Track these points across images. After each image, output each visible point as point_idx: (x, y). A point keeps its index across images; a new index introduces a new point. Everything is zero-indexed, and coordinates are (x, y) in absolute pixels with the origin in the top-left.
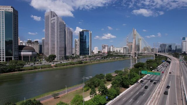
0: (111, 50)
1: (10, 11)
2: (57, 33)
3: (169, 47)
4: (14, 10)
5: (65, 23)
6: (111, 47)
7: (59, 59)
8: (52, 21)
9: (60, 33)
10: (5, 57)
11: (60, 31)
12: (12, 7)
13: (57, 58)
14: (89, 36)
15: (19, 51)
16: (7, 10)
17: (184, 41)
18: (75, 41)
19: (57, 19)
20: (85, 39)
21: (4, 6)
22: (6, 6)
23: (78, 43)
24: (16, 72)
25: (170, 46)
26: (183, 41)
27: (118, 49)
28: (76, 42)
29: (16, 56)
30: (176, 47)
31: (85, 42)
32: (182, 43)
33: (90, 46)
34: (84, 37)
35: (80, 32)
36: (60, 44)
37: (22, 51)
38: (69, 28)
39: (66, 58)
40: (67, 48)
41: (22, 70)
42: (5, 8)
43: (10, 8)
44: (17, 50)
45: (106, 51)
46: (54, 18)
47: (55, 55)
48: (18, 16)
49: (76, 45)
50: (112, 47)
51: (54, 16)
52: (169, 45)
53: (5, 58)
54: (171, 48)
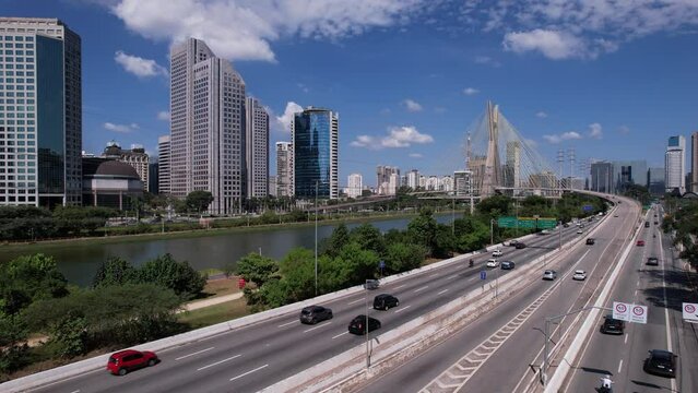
0: (412, 184)
1: (54, 35)
2: (216, 118)
3: (623, 173)
4: (67, 32)
5: (243, 83)
6: (412, 176)
7: (222, 207)
8: (198, 74)
9: (225, 115)
10: (36, 195)
11: (225, 110)
12: (59, 23)
13: (217, 203)
14: (328, 131)
15: (84, 178)
16: (45, 33)
17: (675, 148)
18: (277, 149)
19: (217, 66)
20: (316, 142)
21: (33, 19)
22: (39, 19)
23: (289, 156)
24: (83, 238)
25: (626, 170)
26: (669, 148)
27: (436, 183)
28: (281, 153)
29: (74, 192)
30: (649, 173)
31: (316, 152)
32: (666, 158)
33: (331, 165)
34: (312, 134)
35: (296, 117)
36: (225, 157)
37: (93, 178)
38: (256, 102)
39: (250, 206)
40: (249, 172)
41: (102, 234)
42: (35, 26)
43: (54, 26)
44: (79, 173)
45: (391, 187)
46: (204, 63)
47: (210, 194)
48: (79, 54)
49: (281, 165)
50: (413, 174)
51: (203, 57)
52: (623, 168)
53: (37, 199)
54: (630, 179)
